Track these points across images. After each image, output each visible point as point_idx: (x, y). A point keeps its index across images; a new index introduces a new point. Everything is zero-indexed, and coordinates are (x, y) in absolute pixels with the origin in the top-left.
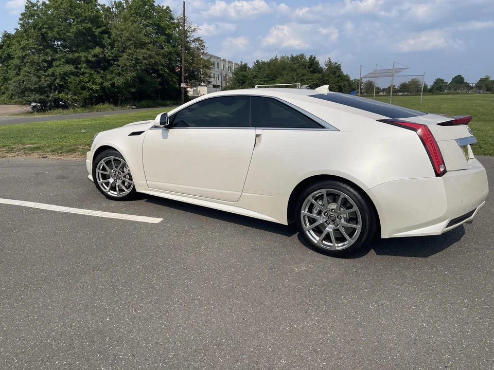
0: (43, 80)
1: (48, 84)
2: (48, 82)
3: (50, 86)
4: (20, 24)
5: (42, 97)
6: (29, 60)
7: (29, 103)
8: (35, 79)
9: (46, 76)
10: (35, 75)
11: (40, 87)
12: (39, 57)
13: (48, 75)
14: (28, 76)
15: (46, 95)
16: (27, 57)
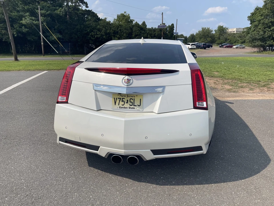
0: (266, 33)
1: (268, 36)
2: (268, 35)
3: (269, 37)
4: (264, 1)
5: (263, 43)
6: (262, 22)
7: (254, 47)
8: (262, 33)
9: (269, 31)
10: (263, 30)
11: (263, 37)
12: (268, 20)
13: (271, 31)
14: (259, 32)
15: (265, 42)
16: (262, 20)
